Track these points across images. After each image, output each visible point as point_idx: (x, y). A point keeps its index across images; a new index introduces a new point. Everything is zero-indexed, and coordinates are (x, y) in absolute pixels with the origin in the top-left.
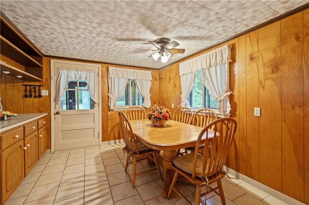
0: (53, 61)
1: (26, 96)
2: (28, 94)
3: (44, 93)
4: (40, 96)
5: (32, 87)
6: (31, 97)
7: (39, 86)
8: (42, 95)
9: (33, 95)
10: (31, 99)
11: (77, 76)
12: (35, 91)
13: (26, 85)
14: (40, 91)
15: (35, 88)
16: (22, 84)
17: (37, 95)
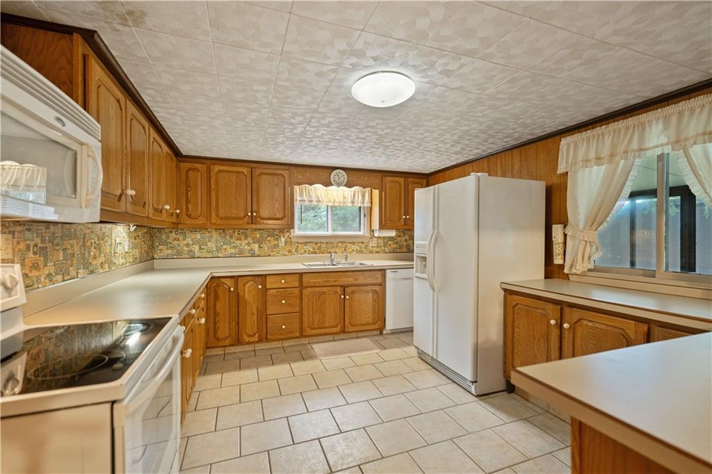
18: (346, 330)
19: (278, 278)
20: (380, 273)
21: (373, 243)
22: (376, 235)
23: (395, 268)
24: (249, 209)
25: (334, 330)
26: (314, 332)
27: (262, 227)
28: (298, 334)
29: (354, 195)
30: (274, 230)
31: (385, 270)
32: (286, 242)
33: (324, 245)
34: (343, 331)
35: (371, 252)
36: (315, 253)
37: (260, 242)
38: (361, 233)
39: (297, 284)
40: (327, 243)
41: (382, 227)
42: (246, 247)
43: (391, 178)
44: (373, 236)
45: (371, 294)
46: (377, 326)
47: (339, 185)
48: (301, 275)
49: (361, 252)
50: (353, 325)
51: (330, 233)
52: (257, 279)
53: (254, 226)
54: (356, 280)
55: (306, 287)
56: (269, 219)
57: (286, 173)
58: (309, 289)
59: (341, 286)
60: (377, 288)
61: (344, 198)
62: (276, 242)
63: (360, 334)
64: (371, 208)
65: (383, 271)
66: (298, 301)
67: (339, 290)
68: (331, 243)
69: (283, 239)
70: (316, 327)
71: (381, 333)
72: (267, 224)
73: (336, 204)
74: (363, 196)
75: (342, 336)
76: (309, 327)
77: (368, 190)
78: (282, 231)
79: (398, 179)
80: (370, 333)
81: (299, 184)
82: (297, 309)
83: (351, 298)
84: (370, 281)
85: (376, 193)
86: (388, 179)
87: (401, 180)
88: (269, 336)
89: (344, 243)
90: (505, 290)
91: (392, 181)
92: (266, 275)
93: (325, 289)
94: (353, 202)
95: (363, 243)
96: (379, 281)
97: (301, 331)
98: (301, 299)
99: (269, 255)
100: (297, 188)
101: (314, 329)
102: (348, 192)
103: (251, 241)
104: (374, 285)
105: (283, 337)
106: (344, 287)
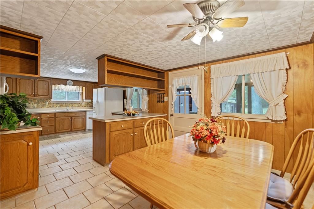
0: (170, 73)
1: (158, 102)
2: (159, 100)
3: (166, 99)
4: (164, 101)
5: (161, 95)
6: (160, 102)
7: (163, 94)
8: (165, 100)
9: (161, 101)
10: (160, 103)
11: (184, 82)
12: (162, 97)
13: (158, 94)
14: (164, 98)
15: (161, 96)
16: (157, 93)
17: (162, 100)
18: (72, 130)
19: (46, 115)
20: (84, 113)
21: (84, 104)
22: (84, 101)
23: (89, 111)
24: (34, 92)
25: (68, 130)
26: (60, 131)
27: (39, 98)
28: (54, 132)
29: (76, 88)
30: (44, 99)
31: (86, 112)
32: (48, 104)
33: (64, 104)
34: (71, 131)
35: (83, 107)
36: (61, 107)
37: (37, 103)
38: (79, 100)
39: (53, 116)
40: (65, 104)
41: (86, 99)
42: (31, 105)
43: (89, 84)
44: (83, 102)
45: (81, 119)
46: (83, 129)
47: (70, 85)
48: (55, 113)
49: (79, 107)
50: (74, 129)
51: (67, 100)
52: (38, 115)
53: (35, 98)
54: (75, 115)
55: (57, 117)
56: (42, 95)
57: (49, 81)
58: (58, 118)
59: (70, 117)
60: (83, 117)
61: (72, 89)
62: (44, 103)
63: (77, 132)
64: (82, 93)
65: (85, 112)
66: (54, 122)
67: (69, 118)
68: (67, 104)
69: (47, 102)
70: (60, 129)
71: (85, 131)
72: (41, 97)
73: (69, 91)
74: (80, 89)
75: (70, 132)
76: (58, 130)
77: (81, 87)
78: (47, 99)
79: (91, 84)
80: (81, 131)
81: (54, 84)
82: (54, 124)
83: (74, 120)
84: (81, 115)
85: (84, 88)
86: (88, 84)
87: (93, 84)
88: (42, 133)
89: (72, 104)
90: (112, 113)
91: (89, 85)
92: (41, 114)
93: (64, 118)
94: (76, 91)
95: (79, 104)
96: (84, 115)
97: (55, 131)
98: (55, 121)
99: (42, 108)
100: (53, 86)
101: (60, 130)
102: (74, 88)
103: (33, 103)
104: (83, 116)
105: (48, 133)
106: (71, 117)
